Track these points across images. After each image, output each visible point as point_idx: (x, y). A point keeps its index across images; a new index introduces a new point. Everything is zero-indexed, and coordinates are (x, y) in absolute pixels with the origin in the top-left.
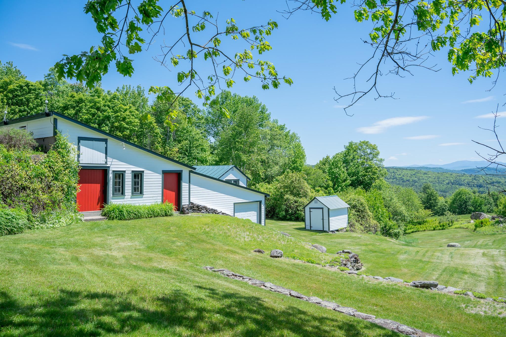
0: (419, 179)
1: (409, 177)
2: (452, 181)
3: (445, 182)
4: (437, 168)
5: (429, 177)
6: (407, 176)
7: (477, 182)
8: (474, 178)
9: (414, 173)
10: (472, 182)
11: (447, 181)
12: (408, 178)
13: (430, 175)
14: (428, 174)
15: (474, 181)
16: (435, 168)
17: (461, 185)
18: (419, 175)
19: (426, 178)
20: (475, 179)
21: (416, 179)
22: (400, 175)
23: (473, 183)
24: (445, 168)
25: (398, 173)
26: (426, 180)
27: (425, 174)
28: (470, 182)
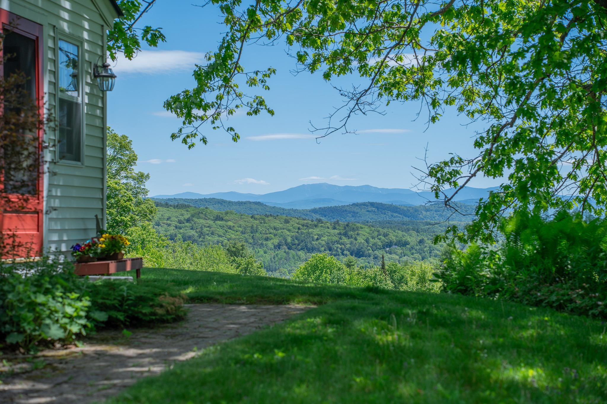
0: (201, 234)
1: (173, 228)
2: (289, 240)
3: (270, 244)
4: (250, 203)
5: (230, 228)
6: (169, 225)
7: (351, 243)
8: (343, 232)
9: (187, 216)
10: (338, 242)
11: (276, 241)
12: (172, 231)
13: (230, 223)
14: (227, 221)
15: (345, 240)
16: (245, 203)
17: (311, 250)
18: (202, 221)
19: (221, 232)
20: (346, 235)
21: (193, 232)
23: (341, 244)
24: (270, 202)
26: (220, 236)
27: (218, 218)
28: (333, 243)
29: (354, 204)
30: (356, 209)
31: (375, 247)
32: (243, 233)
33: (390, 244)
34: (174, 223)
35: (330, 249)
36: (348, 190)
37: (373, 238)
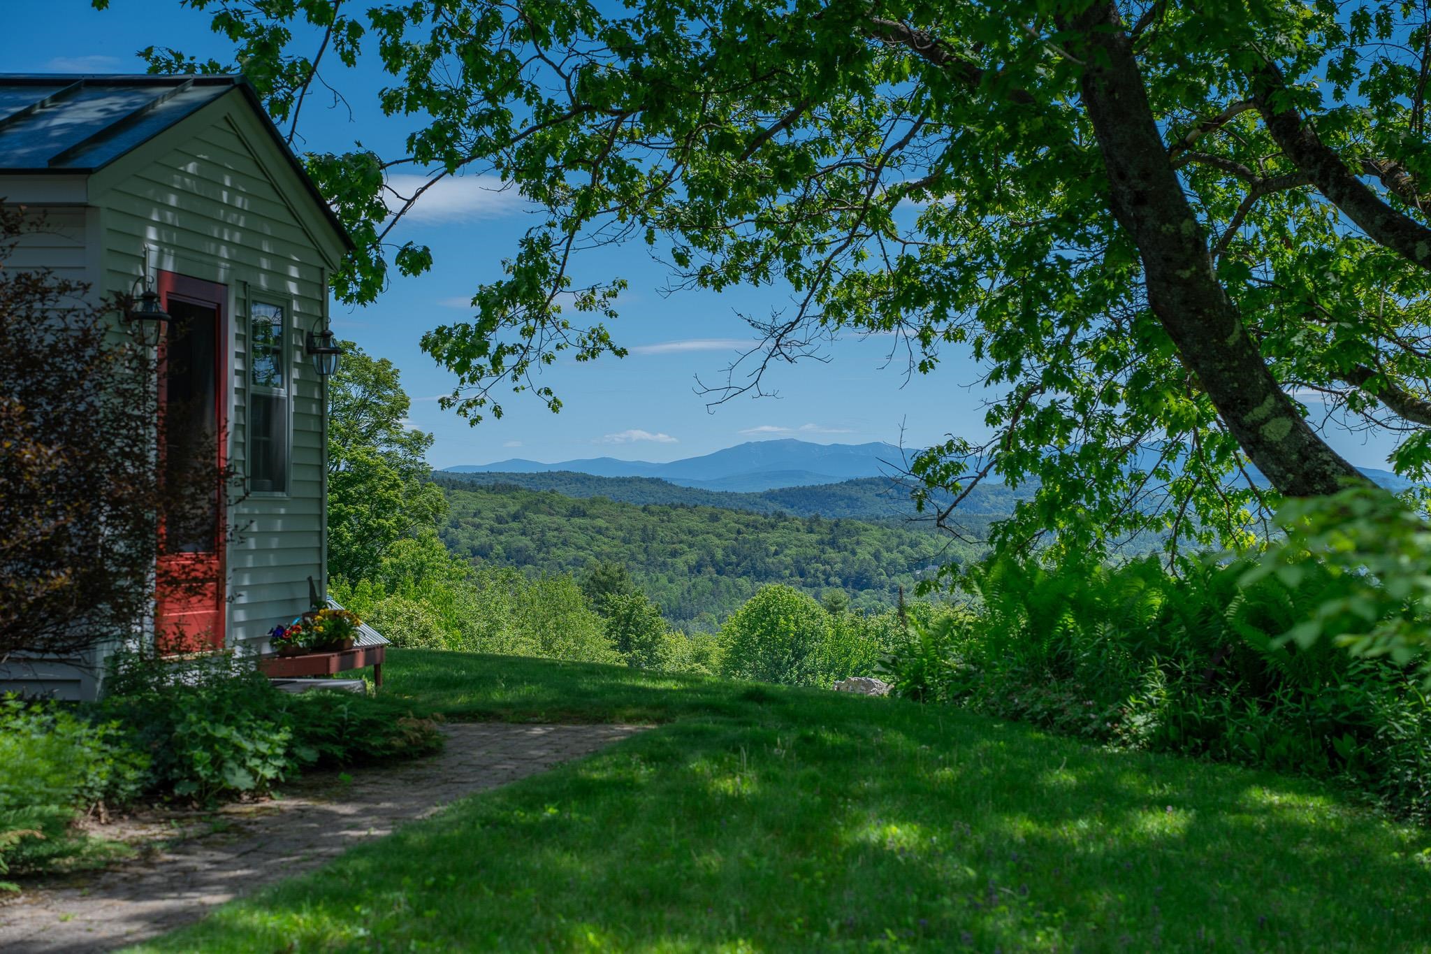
0: (542, 544)
1: (485, 532)
2: (719, 554)
3: (680, 562)
4: (641, 480)
5: (599, 531)
6: (478, 526)
7: (844, 561)
8: (827, 538)
9: (513, 508)
11: (692, 557)
12: (483, 538)
13: (601, 523)
14: (593, 517)
15: (831, 553)
16: (630, 481)
17: (764, 575)
18: (543, 518)
19: (582, 539)
20: (833, 543)
21: (525, 541)
23: (826, 562)
24: (681, 479)
26: (579, 548)
27: (576, 512)
28: (808, 560)
29: (850, 482)
30: (853, 492)
31: (892, 568)
32: (625, 541)
33: (922, 563)
34: (487, 523)
35: (802, 574)
36: (839, 453)
37: (889, 550)
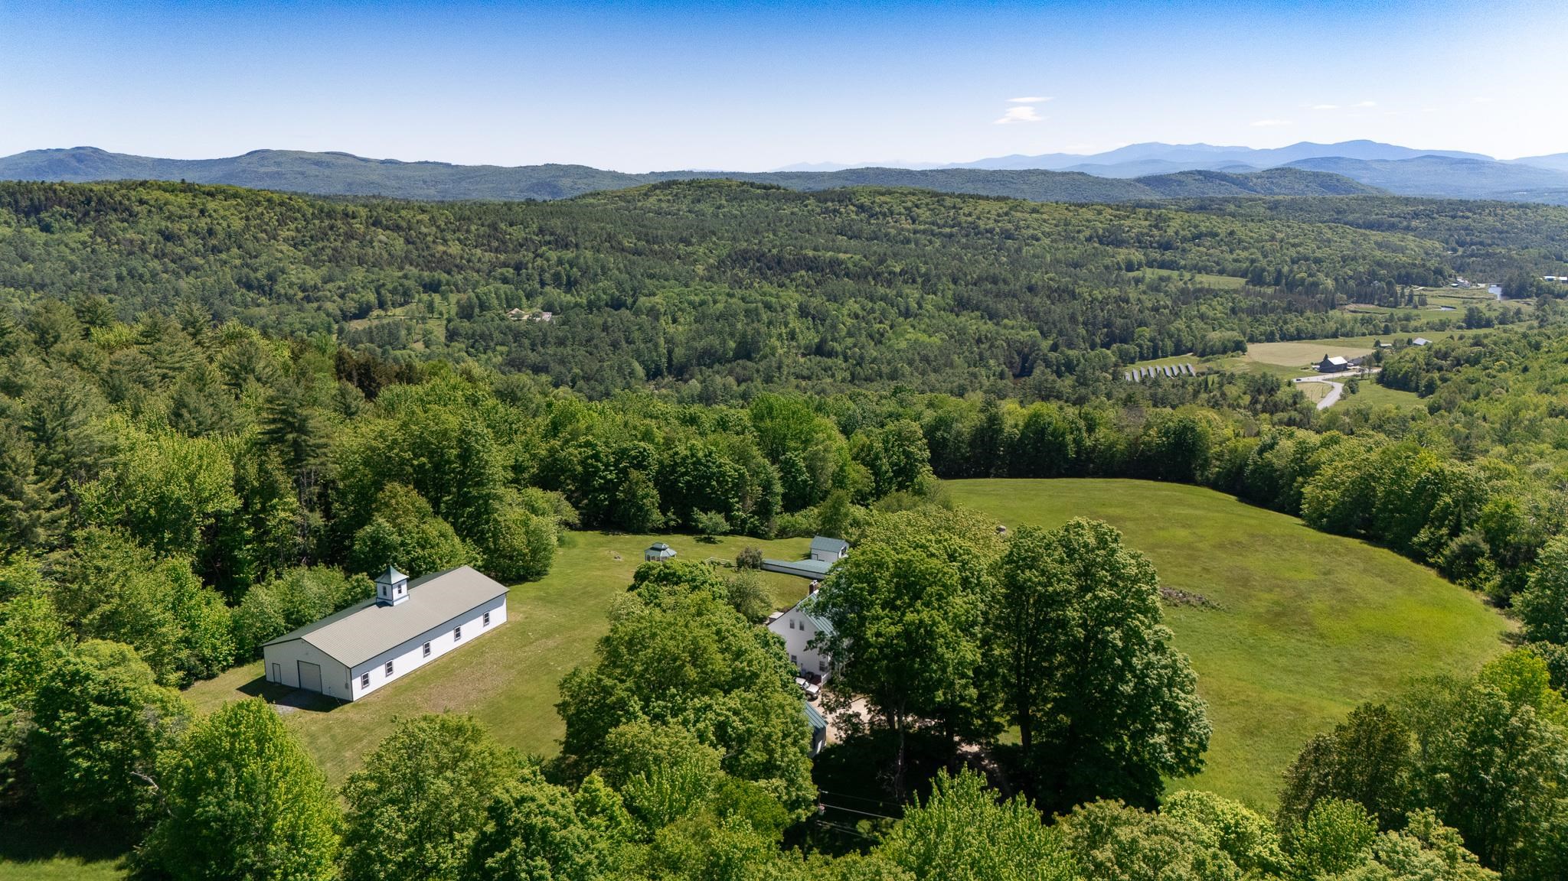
0: (1018, 228)
1: (992, 221)
2: (1101, 232)
3: (1081, 236)
5: (1045, 221)
6: (989, 219)
7: (1161, 236)
8: (1153, 223)
9: (1005, 210)
10: (1147, 234)
11: (1087, 233)
12: (991, 224)
13: (1045, 216)
14: (1042, 213)
15: (1155, 232)
17: (1119, 243)
18: (1019, 214)
19: (1035, 225)
20: (1156, 226)
21: (1010, 226)
22: (970, 215)
23: (1151, 236)
25: (966, 210)
26: (1034, 229)
27: (1034, 211)
28: (1143, 234)
31: (1184, 240)
32: (1056, 226)
33: (1199, 236)
34: (993, 217)
35: (1139, 242)
37: (1183, 230)
